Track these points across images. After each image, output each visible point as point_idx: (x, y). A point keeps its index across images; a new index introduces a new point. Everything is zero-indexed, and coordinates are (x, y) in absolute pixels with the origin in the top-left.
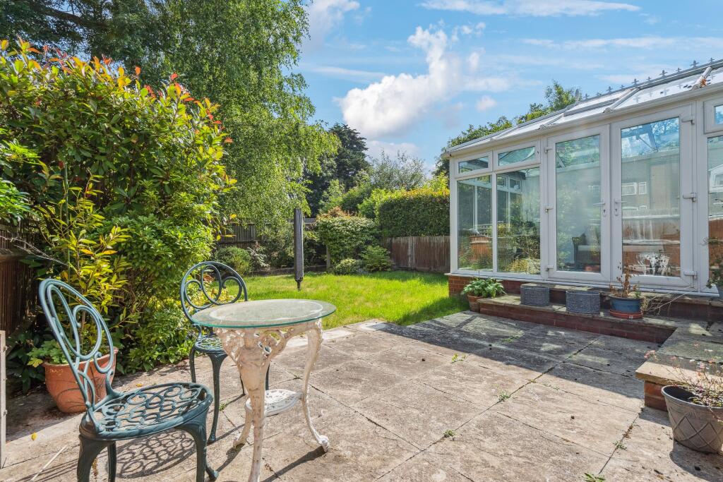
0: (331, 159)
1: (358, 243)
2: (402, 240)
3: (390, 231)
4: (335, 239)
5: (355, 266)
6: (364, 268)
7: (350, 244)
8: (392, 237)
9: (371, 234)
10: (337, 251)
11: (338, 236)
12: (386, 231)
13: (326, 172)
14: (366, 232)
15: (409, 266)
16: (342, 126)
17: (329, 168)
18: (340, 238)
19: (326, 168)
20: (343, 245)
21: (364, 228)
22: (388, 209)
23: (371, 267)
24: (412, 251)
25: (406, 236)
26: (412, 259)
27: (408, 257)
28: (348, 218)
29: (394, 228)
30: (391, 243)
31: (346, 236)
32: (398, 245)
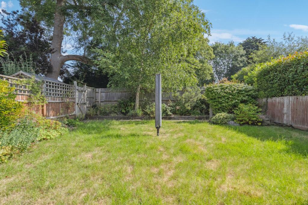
0: (243, 57)
1: (234, 102)
2: (278, 99)
3: (266, 92)
4: (215, 99)
5: (226, 118)
6: (235, 121)
7: (227, 102)
8: (268, 97)
9: (247, 95)
10: (217, 107)
11: (217, 97)
12: (262, 92)
13: (239, 64)
14: (243, 94)
15: (285, 122)
16: (251, 38)
17: (241, 62)
18: (219, 98)
19: (239, 62)
20: (221, 103)
21: (241, 91)
22: (265, 75)
23: (242, 121)
24: (288, 109)
25: (282, 96)
26: (288, 117)
27: (284, 114)
28: (227, 84)
29: (269, 90)
30: (267, 102)
31: (224, 97)
32: (273, 105)
